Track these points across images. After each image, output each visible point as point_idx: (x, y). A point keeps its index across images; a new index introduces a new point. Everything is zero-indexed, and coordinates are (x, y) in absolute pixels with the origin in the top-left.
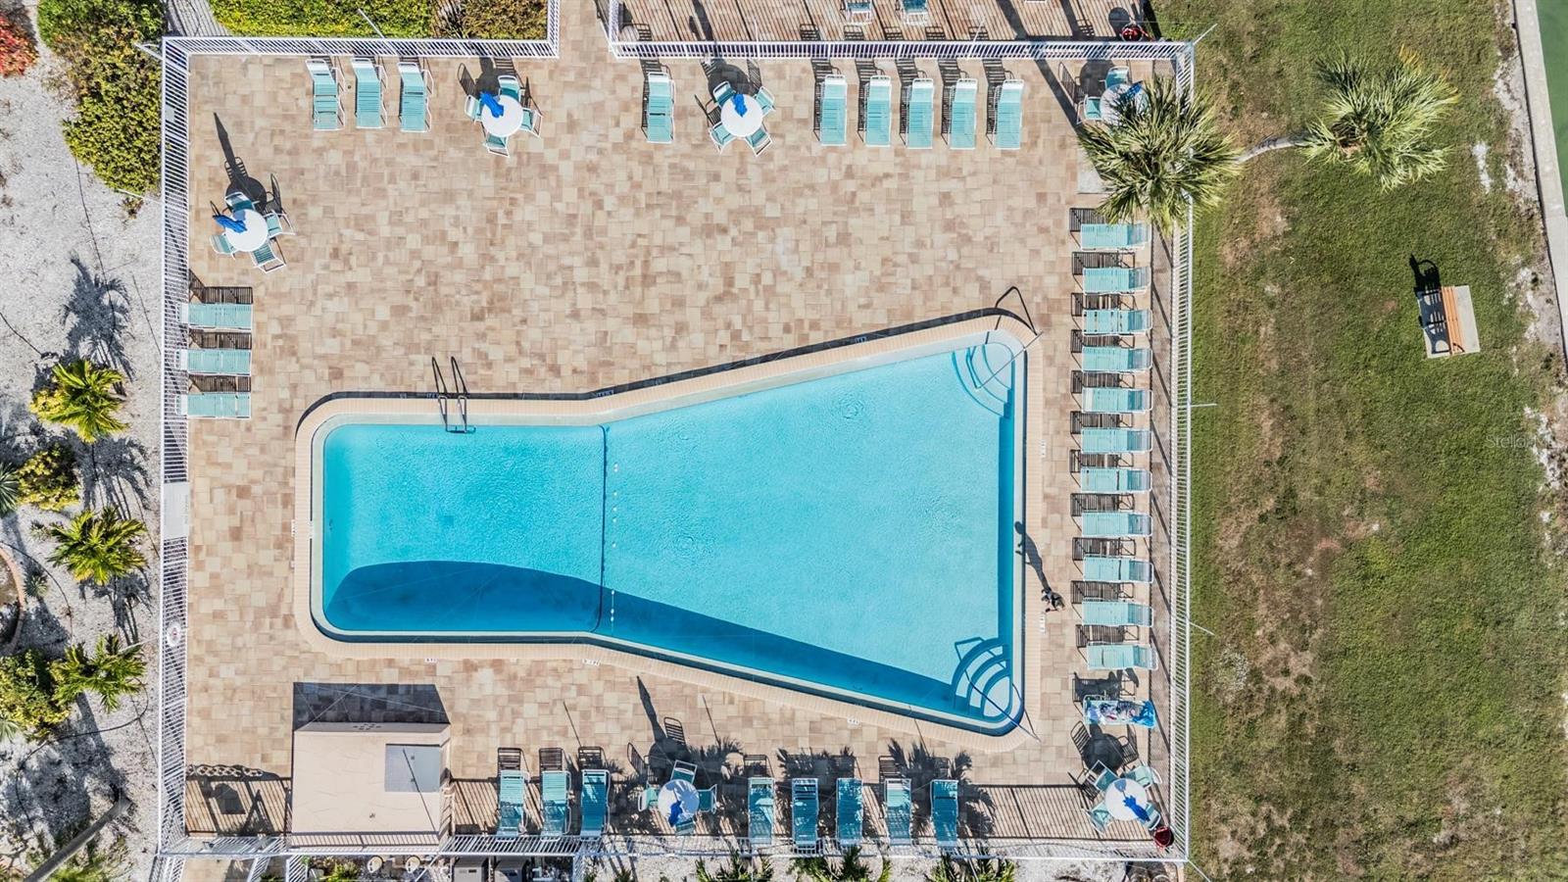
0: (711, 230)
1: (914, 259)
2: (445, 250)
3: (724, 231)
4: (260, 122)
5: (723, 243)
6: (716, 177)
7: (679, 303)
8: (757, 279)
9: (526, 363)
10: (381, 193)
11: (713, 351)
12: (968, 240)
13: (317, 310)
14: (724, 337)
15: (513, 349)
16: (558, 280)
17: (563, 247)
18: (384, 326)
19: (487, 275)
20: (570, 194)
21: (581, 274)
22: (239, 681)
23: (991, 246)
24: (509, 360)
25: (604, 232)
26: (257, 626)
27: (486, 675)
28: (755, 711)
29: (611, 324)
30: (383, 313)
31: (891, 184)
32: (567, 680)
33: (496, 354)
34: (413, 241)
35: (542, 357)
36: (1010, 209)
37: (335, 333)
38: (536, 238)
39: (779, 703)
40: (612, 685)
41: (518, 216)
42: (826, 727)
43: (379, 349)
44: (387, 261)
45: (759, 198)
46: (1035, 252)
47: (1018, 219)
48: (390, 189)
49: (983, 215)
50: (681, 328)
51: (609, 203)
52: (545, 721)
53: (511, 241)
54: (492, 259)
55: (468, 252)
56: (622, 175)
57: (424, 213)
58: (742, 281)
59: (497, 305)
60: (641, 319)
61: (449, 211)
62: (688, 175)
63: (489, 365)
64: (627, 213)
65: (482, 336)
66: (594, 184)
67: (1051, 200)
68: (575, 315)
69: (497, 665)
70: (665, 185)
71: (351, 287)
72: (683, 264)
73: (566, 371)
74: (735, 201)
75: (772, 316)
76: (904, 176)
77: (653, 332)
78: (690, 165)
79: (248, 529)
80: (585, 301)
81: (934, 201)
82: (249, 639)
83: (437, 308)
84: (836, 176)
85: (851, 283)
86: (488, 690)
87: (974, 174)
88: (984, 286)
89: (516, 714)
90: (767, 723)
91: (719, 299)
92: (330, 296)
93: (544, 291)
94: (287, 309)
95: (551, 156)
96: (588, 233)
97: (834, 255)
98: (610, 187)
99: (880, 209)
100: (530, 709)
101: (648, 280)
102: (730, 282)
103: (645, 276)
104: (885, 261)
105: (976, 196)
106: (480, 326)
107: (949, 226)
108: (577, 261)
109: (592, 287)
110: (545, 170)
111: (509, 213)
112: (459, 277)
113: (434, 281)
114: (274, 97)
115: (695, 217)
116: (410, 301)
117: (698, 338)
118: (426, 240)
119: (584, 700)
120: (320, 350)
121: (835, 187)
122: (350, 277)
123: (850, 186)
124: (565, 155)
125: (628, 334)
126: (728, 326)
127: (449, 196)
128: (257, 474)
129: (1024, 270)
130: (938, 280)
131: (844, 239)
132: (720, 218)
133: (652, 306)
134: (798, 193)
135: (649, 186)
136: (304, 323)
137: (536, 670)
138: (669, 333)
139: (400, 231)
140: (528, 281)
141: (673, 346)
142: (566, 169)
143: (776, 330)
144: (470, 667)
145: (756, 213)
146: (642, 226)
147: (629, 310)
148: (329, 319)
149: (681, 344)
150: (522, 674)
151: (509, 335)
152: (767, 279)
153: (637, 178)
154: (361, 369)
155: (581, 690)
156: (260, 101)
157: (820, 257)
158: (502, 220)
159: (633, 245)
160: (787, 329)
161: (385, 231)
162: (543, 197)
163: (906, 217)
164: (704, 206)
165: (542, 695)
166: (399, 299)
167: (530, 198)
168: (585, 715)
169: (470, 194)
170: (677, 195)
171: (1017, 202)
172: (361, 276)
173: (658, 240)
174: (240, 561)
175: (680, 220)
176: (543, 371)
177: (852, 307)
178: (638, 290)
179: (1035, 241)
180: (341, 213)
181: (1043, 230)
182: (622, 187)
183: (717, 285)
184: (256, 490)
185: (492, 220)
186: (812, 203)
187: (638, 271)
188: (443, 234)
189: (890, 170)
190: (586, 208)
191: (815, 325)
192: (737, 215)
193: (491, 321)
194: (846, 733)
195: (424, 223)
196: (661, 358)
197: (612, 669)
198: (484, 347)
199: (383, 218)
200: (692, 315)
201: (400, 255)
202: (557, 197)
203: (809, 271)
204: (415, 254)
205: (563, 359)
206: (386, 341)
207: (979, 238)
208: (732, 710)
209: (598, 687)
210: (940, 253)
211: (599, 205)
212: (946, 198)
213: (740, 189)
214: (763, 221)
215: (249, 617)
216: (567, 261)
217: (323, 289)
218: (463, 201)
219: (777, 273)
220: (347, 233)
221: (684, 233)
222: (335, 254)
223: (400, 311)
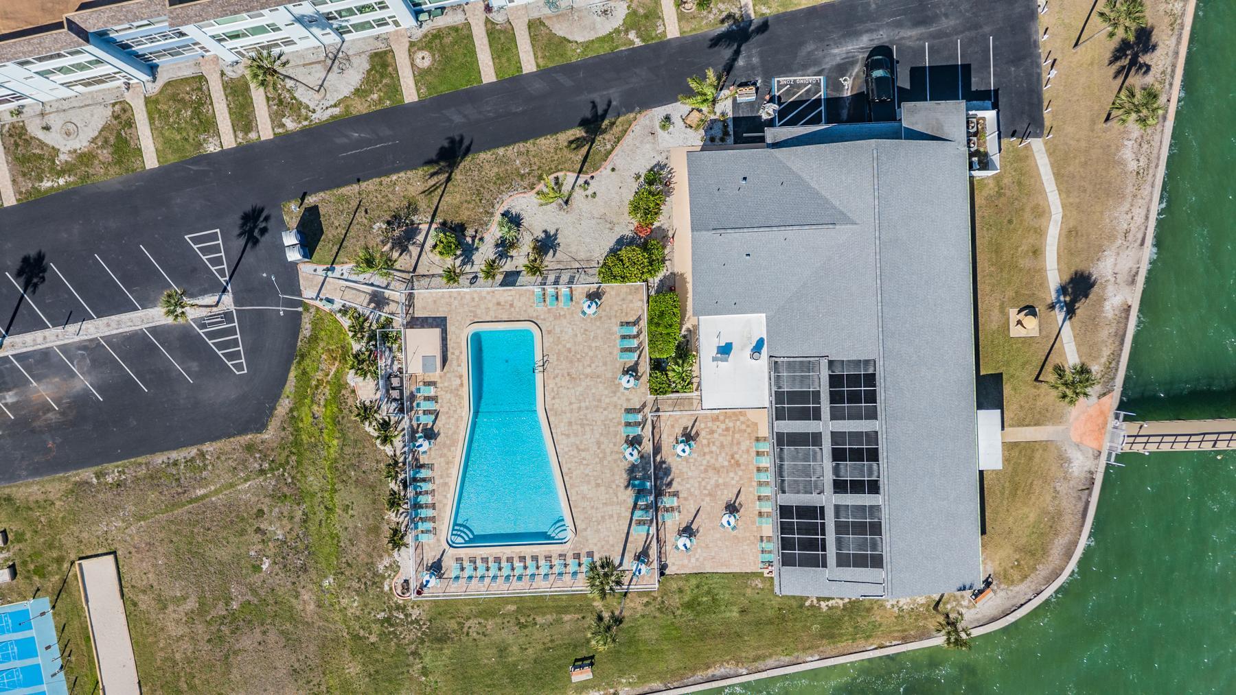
0: (599, 444)
1: (592, 507)
2: (588, 363)
3: (599, 448)
4: (624, 306)
5: (595, 448)
6: (615, 445)
7: (576, 435)
8: (584, 459)
9: (555, 389)
10: (605, 343)
11: (562, 446)
12: (599, 524)
13: (568, 325)
14: (566, 449)
15: (559, 385)
16: (581, 398)
17: (591, 399)
18: (565, 346)
19: (582, 376)
20: (607, 400)
21: (583, 405)
22: (453, 307)
23: (598, 531)
24: (556, 384)
25: (597, 411)
26: (471, 311)
27: (458, 381)
28: (451, 465)
29: (568, 415)
30: (568, 346)
31: (615, 499)
32: (458, 407)
33: (558, 380)
34: (591, 354)
35: (558, 394)
36: (609, 536)
37: (561, 331)
38: (593, 391)
39: (453, 473)
40: (457, 421)
41: (600, 385)
42: (446, 488)
43: (557, 345)
44: (584, 346)
45: (609, 459)
46: (596, 545)
47: (606, 539)
48: (606, 346)
49: (606, 528)
50: (568, 436)
51: (606, 413)
52: (445, 401)
53: (592, 383)
54: (587, 377)
55: (588, 370)
56: (614, 416)
57: (599, 356)
58: (583, 454)
59: (572, 379)
60: (570, 423)
61: (601, 364)
62: (616, 436)
63: (554, 378)
64: (603, 418)
65: (563, 376)
66: (611, 408)
67: (612, 549)
68: (571, 404)
69: (462, 385)
70: (611, 429)
71: (576, 335)
72: (588, 436)
73: (553, 402)
74: (608, 451)
75: (573, 464)
76: (618, 503)
77: (566, 428)
78: (618, 437)
79: (500, 307)
80: (575, 406)
81: (610, 513)
82: (466, 309)
83: (571, 362)
84: (617, 482)
85: (585, 488)
86: (454, 383)
87: (619, 525)
88: (585, 530)
89: (447, 392)
90: (447, 469)
91: (577, 447)
92: (573, 329)
93: (578, 393)
94: (568, 316)
95: (618, 394)
96: (597, 406)
97: (593, 483)
98: (611, 412)
99: (607, 496)
100: (448, 396)
101: (582, 425)
102: (583, 451)
103: (584, 424)
104: (592, 498)
105: (612, 526)
106: (566, 375)
107: (603, 517)
108: (587, 403)
109: (580, 408)
110: (615, 392)
111: (601, 382)
112: (580, 368)
113: (579, 360)
114: (632, 310)
115: (602, 439)
116: (572, 353)
117: (565, 441)
118: (591, 358)
119: (452, 412)
120: (556, 327)
121: (614, 481)
122: (579, 335)
123: (614, 487)
124: (619, 398)
125: (566, 420)
126: (570, 451)
127: (605, 364)
128: (517, 309)
129: (590, 541)
130: (586, 516)
131: (598, 485)
132: (603, 447)
133: (575, 427)
134: (611, 470)
135: (611, 424)
136: (564, 322)
137: (461, 397)
138: (567, 432)
139: (594, 349)
140: (580, 389)
141: (562, 434)
142: (615, 399)
143: (569, 466)
144: (461, 377)
145: (604, 457)
146: (599, 423)
147: (573, 420)
148: (566, 330)
149: (563, 437)
150: (459, 393)
151: (563, 384)
152: (585, 462)
153: (614, 421)
154: (551, 340)
155: (455, 411)
156: (631, 305)
157: (592, 478)
158: (599, 380)
159: (593, 420)
160: (569, 469)
161: (594, 345)
162: (606, 392)
163: (605, 504)
164: (606, 441)
165: (453, 400)
166: (573, 350)
167: (606, 388)
168: (447, 413)
169: (606, 370)
170: (609, 433)
171: (611, 538)
172: (580, 338)
173: (595, 428)
174: (490, 305)
175: (601, 434)
176: (553, 394)
177: (577, 489)
178: (579, 422)
179: (599, 545)
180: (599, 331)
181: (603, 547)
182: (610, 416)
183: (582, 447)
184: (513, 309)
185: (598, 377)
186: (608, 475)
187: (585, 422)
188: (593, 363)
189: (620, 498)
190: (604, 405)
191: (571, 478)
192: (604, 452)
193: (568, 378)
194: (445, 493)
195: (597, 357)
196: (559, 430)
197: (462, 420)
198: (560, 376)
199: (598, 344)
200: (572, 439)
201: (586, 350)
202: (607, 396)
203: (587, 475)
204: (587, 354)
205: (557, 401)
206: (560, 346)
207: (600, 527)
208: (450, 458)
209: (456, 416)
210: (594, 515)
211: (605, 409)
212: (611, 516)
213: (612, 452)
214: (601, 461)
215: (473, 309)
216: (587, 400)
217: (574, 326)
218: (604, 368)
219: (587, 465)
220: (592, 334)
221: (598, 436)
222: (586, 330)
223: (569, 350)
